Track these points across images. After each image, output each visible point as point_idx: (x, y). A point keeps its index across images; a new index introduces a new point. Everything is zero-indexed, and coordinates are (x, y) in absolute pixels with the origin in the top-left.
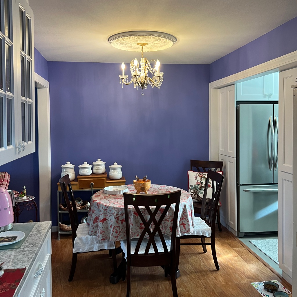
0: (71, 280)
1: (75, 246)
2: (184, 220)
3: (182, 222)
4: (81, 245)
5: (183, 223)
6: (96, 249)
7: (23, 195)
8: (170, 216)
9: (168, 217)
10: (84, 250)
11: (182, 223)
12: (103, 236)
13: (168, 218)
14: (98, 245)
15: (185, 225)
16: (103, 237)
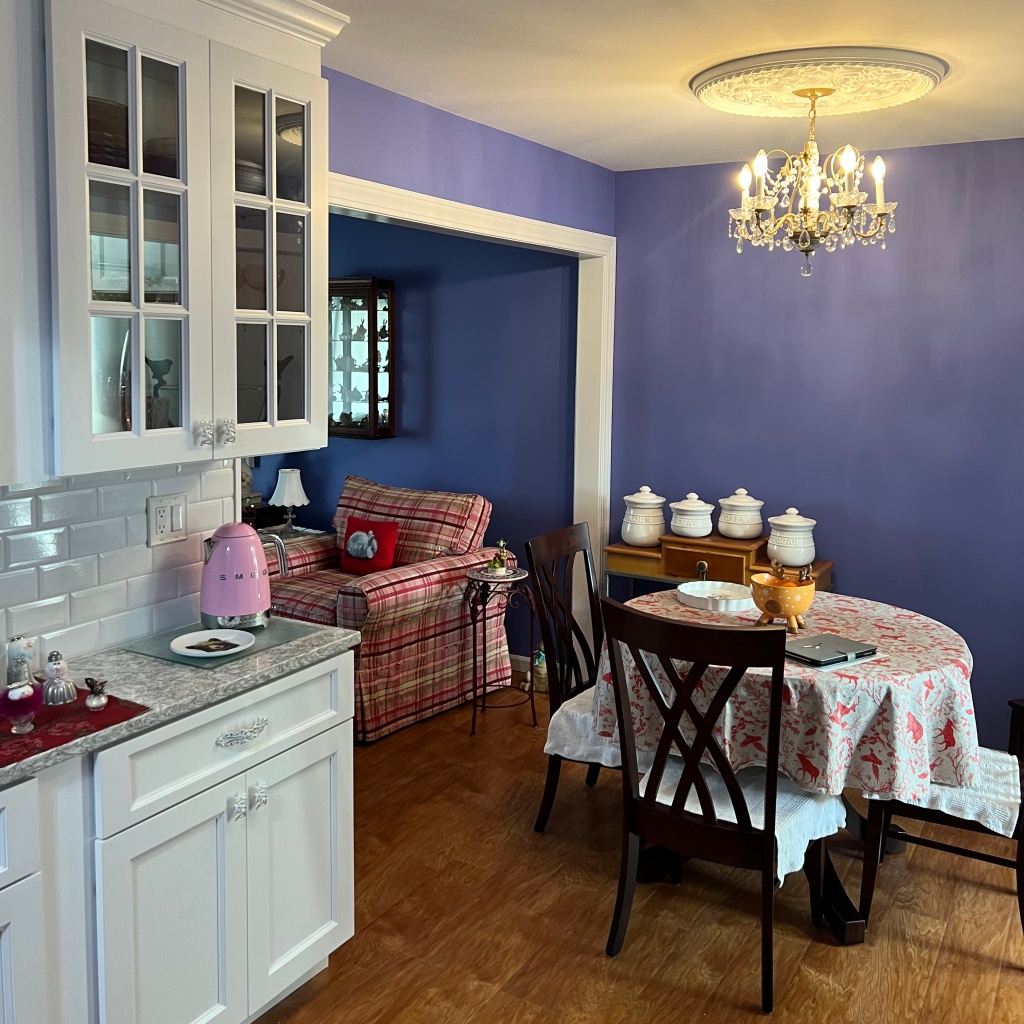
0: (540, 826)
1: (551, 733)
2: (878, 744)
3: (872, 751)
4: (567, 737)
5: (873, 755)
6: (606, 762)
7: (497, 565)
8: (804, 714)
9: (795, 717)
10: (574, 752)
11: (869, 753)
12: (605, 723)
13: (797, 722)
14: (612, 749)
15: (880, 763)
16: (605, 726)
